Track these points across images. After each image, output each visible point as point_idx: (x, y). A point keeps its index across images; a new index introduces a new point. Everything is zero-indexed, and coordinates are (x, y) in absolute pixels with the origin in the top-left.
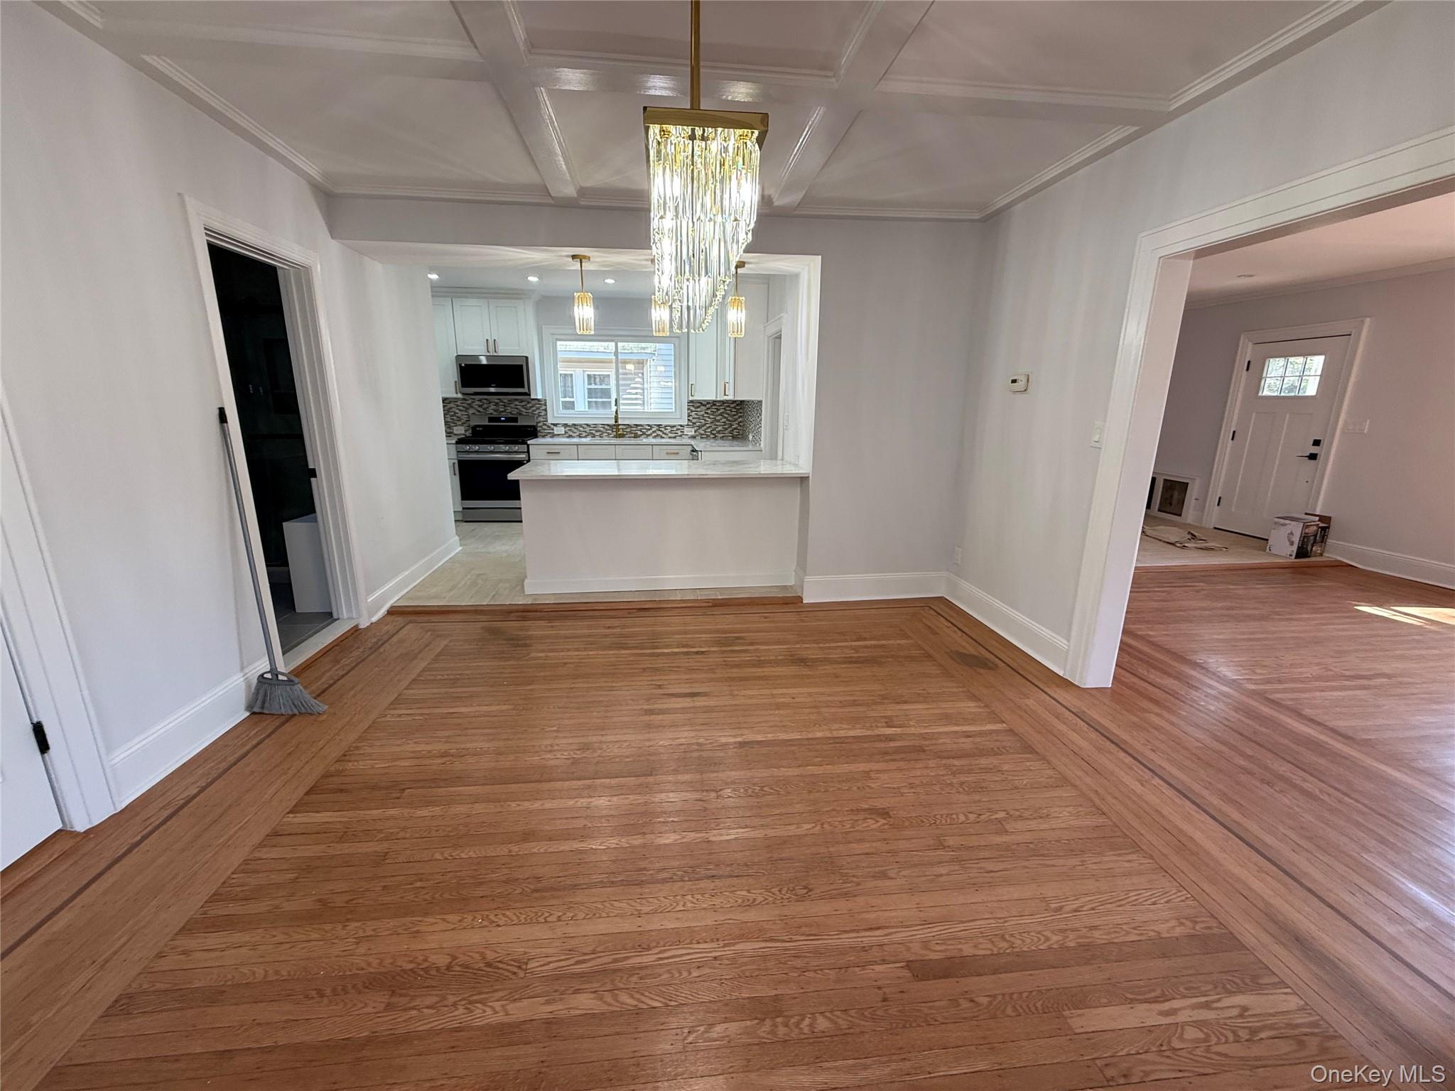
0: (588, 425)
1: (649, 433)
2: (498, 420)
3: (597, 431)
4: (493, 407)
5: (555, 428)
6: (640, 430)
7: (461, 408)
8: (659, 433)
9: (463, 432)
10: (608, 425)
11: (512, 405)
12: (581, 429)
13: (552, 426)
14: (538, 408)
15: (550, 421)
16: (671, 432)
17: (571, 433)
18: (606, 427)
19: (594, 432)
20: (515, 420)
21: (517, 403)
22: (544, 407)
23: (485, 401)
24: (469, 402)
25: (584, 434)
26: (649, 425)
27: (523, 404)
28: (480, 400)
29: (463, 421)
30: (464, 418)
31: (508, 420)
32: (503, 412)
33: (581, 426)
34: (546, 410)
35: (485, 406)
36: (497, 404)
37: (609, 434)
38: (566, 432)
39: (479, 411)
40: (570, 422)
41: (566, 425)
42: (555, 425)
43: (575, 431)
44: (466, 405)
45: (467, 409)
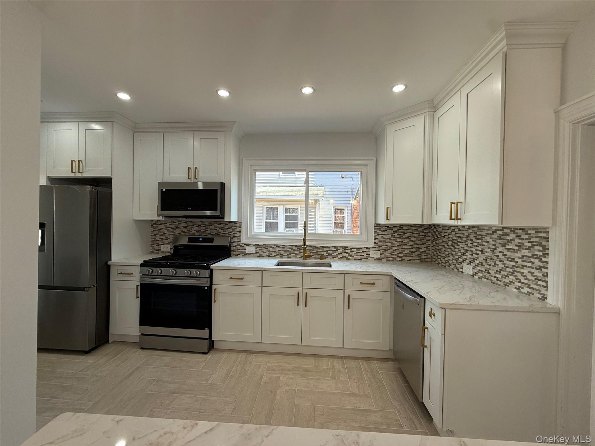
0: (277, 246)
1: (335, 254)
2: (196, 240)
3: (285, 252)
4: (195, 228)
5: (248, 248)
6: (327, 252)
7: (170, 229)
8: (345, 254)
9: (169, 250)
10: (296, 246)
11: (212, 227)
12: (271, 249)
13: (245, 246)
14: (234, 230)
15: (244, 241)
16: (357, 254)
17: (261, 253)
18: (294, 248)
19: (282, 252)
20: (211, 240)
21: (216, 225)
22: (239, 229)
23: (189, 223)
24: (177, 224)
25: (273, 254)
26: (335, 247)
27: (222, 226)
28: (185, 223)
29: (169, 240)
30: (171, 238)
31: (205, 240)
32: (203, 232)
33: (271, 246)
34: (240, 232)
35: (189, 227)
36: (199, 226)
37: (296, 255)
38: (257, 252)
39: (184, 232)
40: (261, 243)
41: (257, 246)
42: (248, 245)
43: (265, 251)
44: (173, 226)
45: (174, 230)
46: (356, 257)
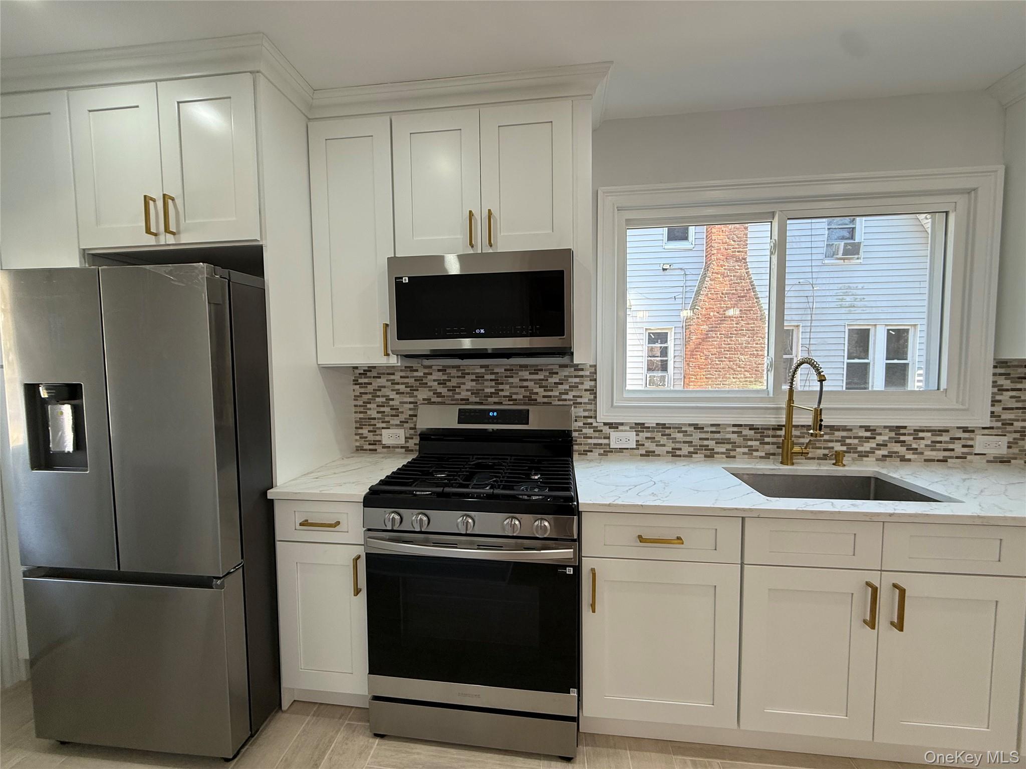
0: (697, 427)
2: (482, 416)
3: (719, 442)
4: (470, 385)
5: (614, 434)
7: (402, 388)
9: (402, 441)
10: (751, 427)
11: (515, 380)
12: (679, 436)
13: (606, 429)
14: (574, 387)
15: (604, 415)
17: (651, 446)
18: (746, 432)
19: (711, 444)
20: (523, 417)
21: (525, 374)
22: (588, 384)
23: (454, 372)
24: (420, 374)
25: (686, 449)
27: (541, 376)
28: (443, 370)
29: (402, 417)
30: (406, 410)
31: (505, 416)
32: (491, 395)
33: (679, 428)
34: (593, 391)
35: (454, 382)
36: (479, 378)
37: (752, 450)
38: (639, 445)
39: (439, 395)
40: (651, 420)
41: (640, 427)
42: (613, 426)
43: (663, 440)
44: (411, 381)
45: (414, 389)
46: (929, 454)
